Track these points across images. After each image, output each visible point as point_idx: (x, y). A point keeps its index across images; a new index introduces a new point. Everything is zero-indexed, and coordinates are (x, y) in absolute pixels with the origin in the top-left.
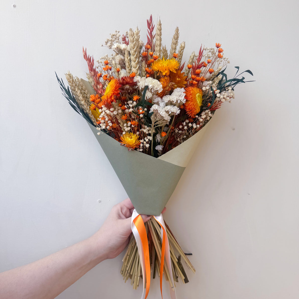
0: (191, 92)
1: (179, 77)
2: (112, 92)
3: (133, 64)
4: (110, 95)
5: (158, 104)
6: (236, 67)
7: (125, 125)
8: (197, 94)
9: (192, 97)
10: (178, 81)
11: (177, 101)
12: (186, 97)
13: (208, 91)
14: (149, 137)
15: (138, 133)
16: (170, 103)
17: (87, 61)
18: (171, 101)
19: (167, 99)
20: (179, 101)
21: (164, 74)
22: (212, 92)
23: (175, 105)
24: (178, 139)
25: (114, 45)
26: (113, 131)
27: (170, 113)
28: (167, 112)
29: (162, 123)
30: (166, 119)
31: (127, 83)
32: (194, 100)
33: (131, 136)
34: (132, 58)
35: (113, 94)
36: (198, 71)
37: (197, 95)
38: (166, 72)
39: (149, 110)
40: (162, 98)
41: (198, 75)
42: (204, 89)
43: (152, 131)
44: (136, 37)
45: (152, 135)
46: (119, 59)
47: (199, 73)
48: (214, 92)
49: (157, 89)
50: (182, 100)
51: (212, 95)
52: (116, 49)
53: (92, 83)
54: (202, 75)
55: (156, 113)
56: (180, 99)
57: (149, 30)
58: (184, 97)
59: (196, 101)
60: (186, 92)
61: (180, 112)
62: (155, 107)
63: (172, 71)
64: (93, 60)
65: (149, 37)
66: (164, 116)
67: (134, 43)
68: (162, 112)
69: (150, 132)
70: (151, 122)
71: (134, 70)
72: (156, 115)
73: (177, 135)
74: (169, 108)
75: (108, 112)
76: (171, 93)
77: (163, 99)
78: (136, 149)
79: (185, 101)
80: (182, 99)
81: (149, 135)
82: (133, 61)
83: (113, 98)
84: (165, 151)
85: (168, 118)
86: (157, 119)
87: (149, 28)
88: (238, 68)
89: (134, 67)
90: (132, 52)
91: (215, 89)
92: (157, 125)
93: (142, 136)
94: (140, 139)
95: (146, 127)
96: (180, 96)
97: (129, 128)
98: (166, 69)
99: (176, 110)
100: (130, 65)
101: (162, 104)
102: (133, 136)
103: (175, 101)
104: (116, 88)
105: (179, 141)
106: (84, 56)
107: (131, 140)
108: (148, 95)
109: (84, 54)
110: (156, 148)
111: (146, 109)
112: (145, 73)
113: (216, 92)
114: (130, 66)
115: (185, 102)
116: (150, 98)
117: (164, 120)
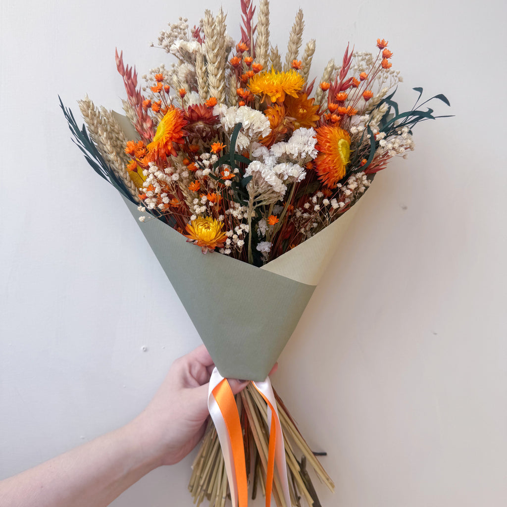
0: (328, 137)
1: (303, 107)
2: (168, 136)
3: (212, 80)
4: (165, 141)
5: (261, 159)
6: (415, 89)
7: (196, 201)
8: (339, 140)
9: (330, 147)
10: (303, 114)
11: (300, 154)
12: (317, 146)
13: (361, 134)
14: (243, 226)
15: (221, 218)
16: (287, 158)
17: (123, 76)
18: (288, 153)
19: (279, 149)
20: (304, 155)
21: (274, 100)
22: (369, 136)
23: (295, 162)
24: (302, 230)
25: (175, 44)
26: (171, 213)
27: (286, 178)
28: (280, 176)
29: (269, 199)
30: (277, 189)
31: (200, 118)
32: (333, 152)
33: (207, 223)
34: (211, 68)
35: (171, 138)
36: (341, 96)
37: (340, 142)
38: (279, 95)
39: (243, 172)
40: (269, 147)
41: (341, 102)
42: (353, 130)
43: (250, 214)
44: (218, 28)
45: (250, 221)
46: (185, 72)
47: (343, 99)
48: (373, 137)
49: (259, 130)
50: (309, 153)
51: (370, 143)
52: (179, 52)
53: (133, 119)
54: (349, 105)
55: (257, 177)
56: (306, 151)
57: (244, 15)
58: (313, 146)
59: (337, 154)
60: (319, 136)
61: (306, 176)
62: (254, 167)
63: (289, 94)
64: (135, 75)
65: (245, 30)
66: (273, 184)
67: (215, 38)
68: (269, 177)
69: (246, 216)
70: (247, 197)
71: (214, 93)
72: (257, 183)
73: (300, 222)
74: (283, 167)
75: (160, 175)
76: (287, 137)
77: (272, 150)
78: (217, 250)
79: (316, 153)
80: (310, 149)
81: (244, 221)
82: (213, 75)
83: (169, 148)
84: (275, 253)
85: (281, 189)
86: (260, 191)
87: (245, 12)
88: (420, 90)
89: (214, 87)
90: (210, 57)
91: (375, 131)
92: (259, 202)
93: (230, 224)
94: (225, 229)
95: (237, 205)
96: (305, 144)
97: (204, 208)
98: (279, 90)
99: (298, 173)
100: (205, 83)
101: (269, 161)
102: (211, 224)
103: (296, 155)
104: (176, 127)
105: (304, 233)
106: (118, 67)
107: (207, 231)
108: (242, 142)
109: (118, 64)
110: (258, 248)
111: (236, 170)
112: (237, 98)
113: (377, 136)
114: (207, 84)
115: (316, 157)
116: (245, 147)
117: (273, 192)
